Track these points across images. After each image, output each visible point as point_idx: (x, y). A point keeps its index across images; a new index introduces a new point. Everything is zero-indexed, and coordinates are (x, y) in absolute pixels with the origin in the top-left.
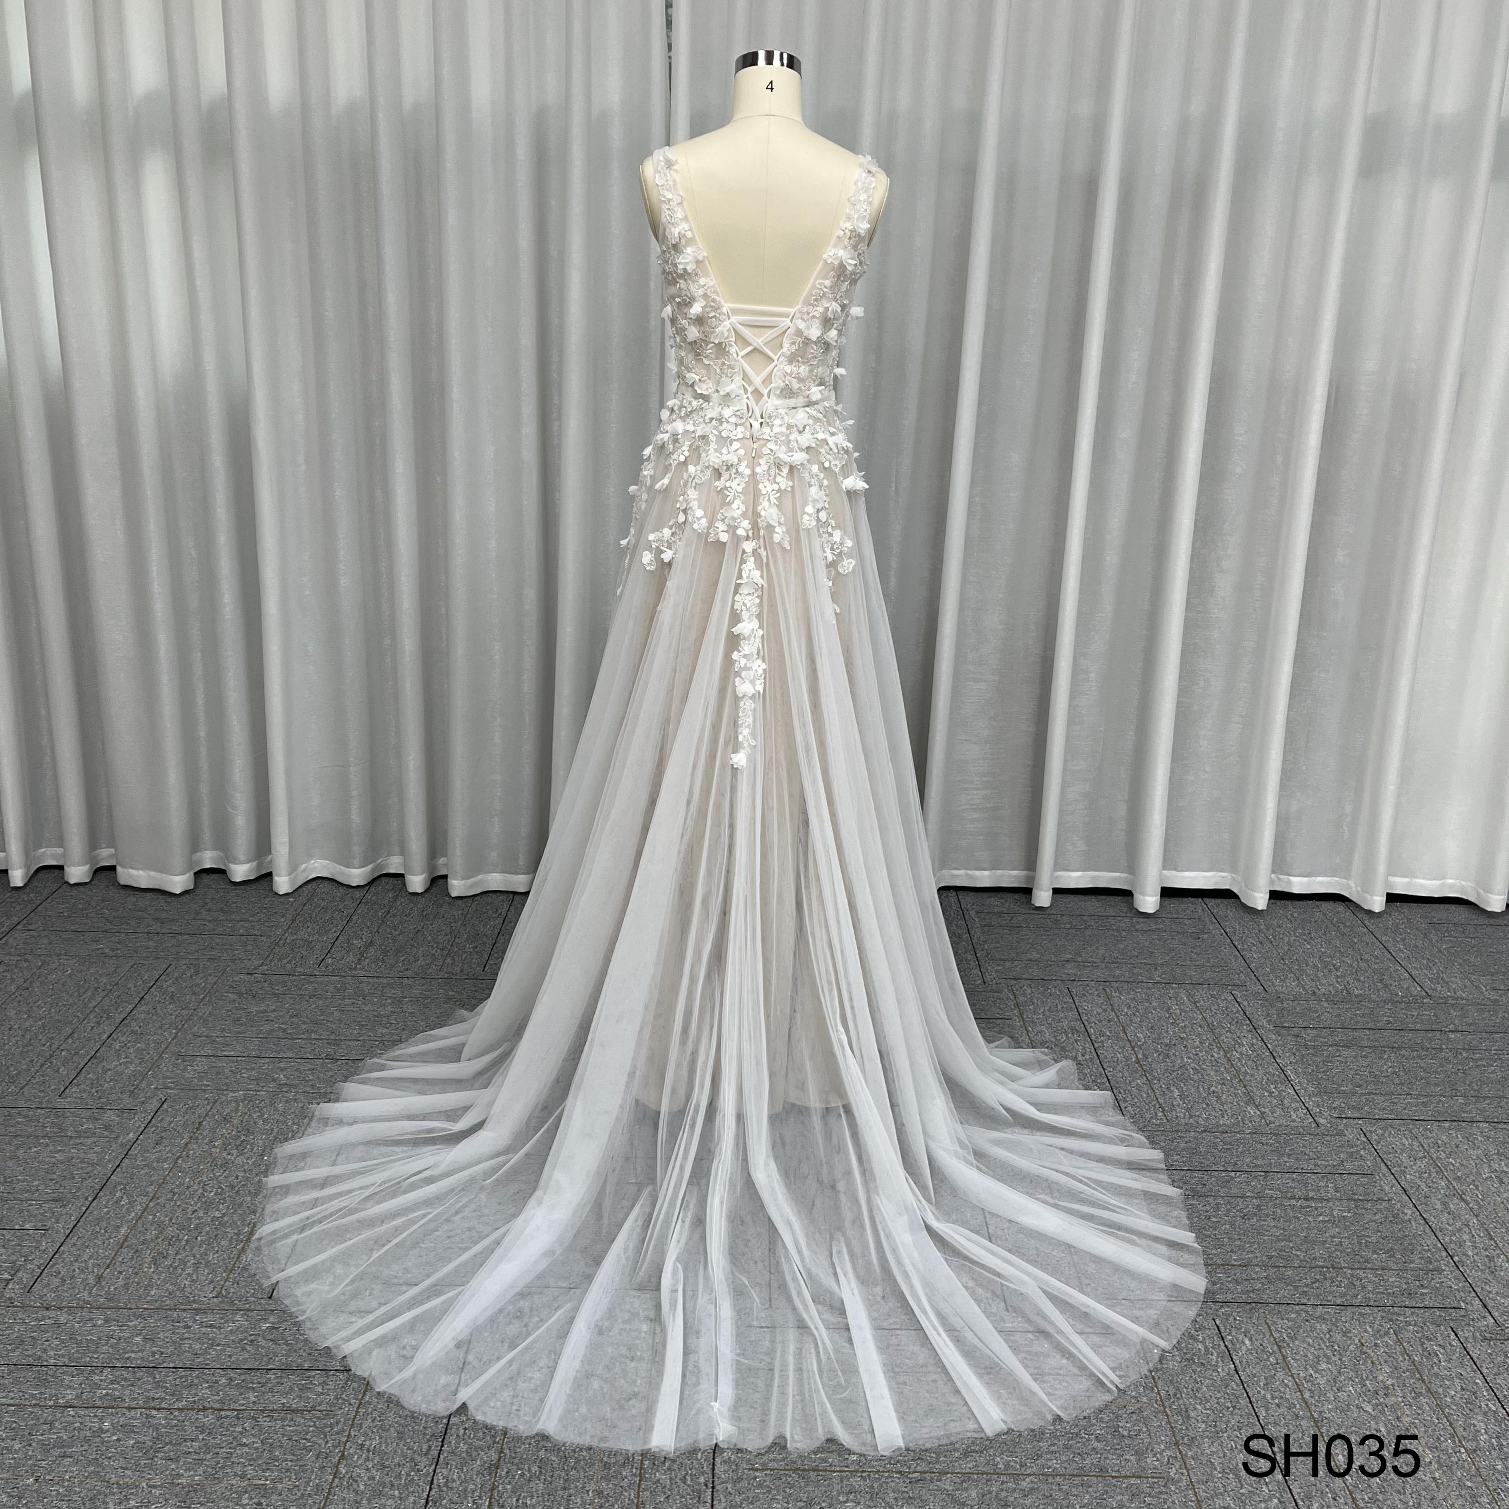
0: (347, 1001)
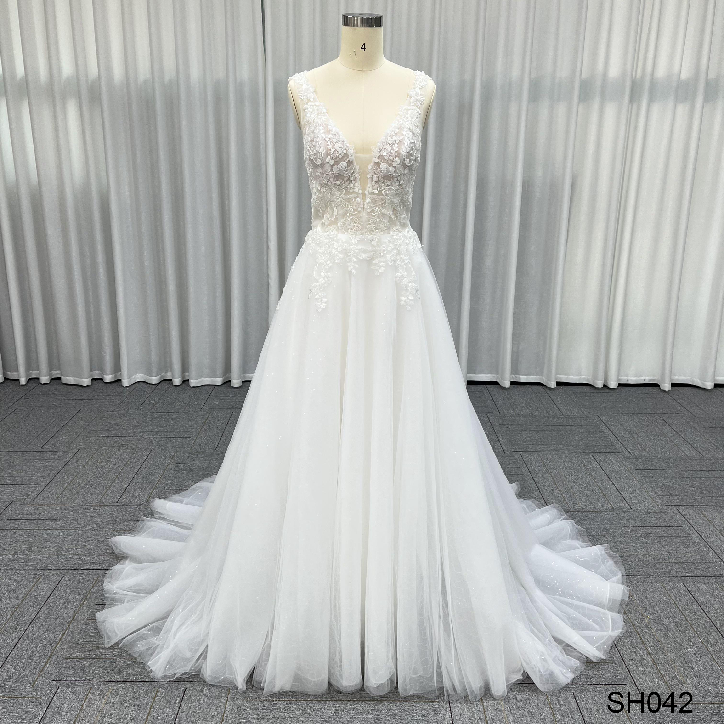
0: (148, 420)
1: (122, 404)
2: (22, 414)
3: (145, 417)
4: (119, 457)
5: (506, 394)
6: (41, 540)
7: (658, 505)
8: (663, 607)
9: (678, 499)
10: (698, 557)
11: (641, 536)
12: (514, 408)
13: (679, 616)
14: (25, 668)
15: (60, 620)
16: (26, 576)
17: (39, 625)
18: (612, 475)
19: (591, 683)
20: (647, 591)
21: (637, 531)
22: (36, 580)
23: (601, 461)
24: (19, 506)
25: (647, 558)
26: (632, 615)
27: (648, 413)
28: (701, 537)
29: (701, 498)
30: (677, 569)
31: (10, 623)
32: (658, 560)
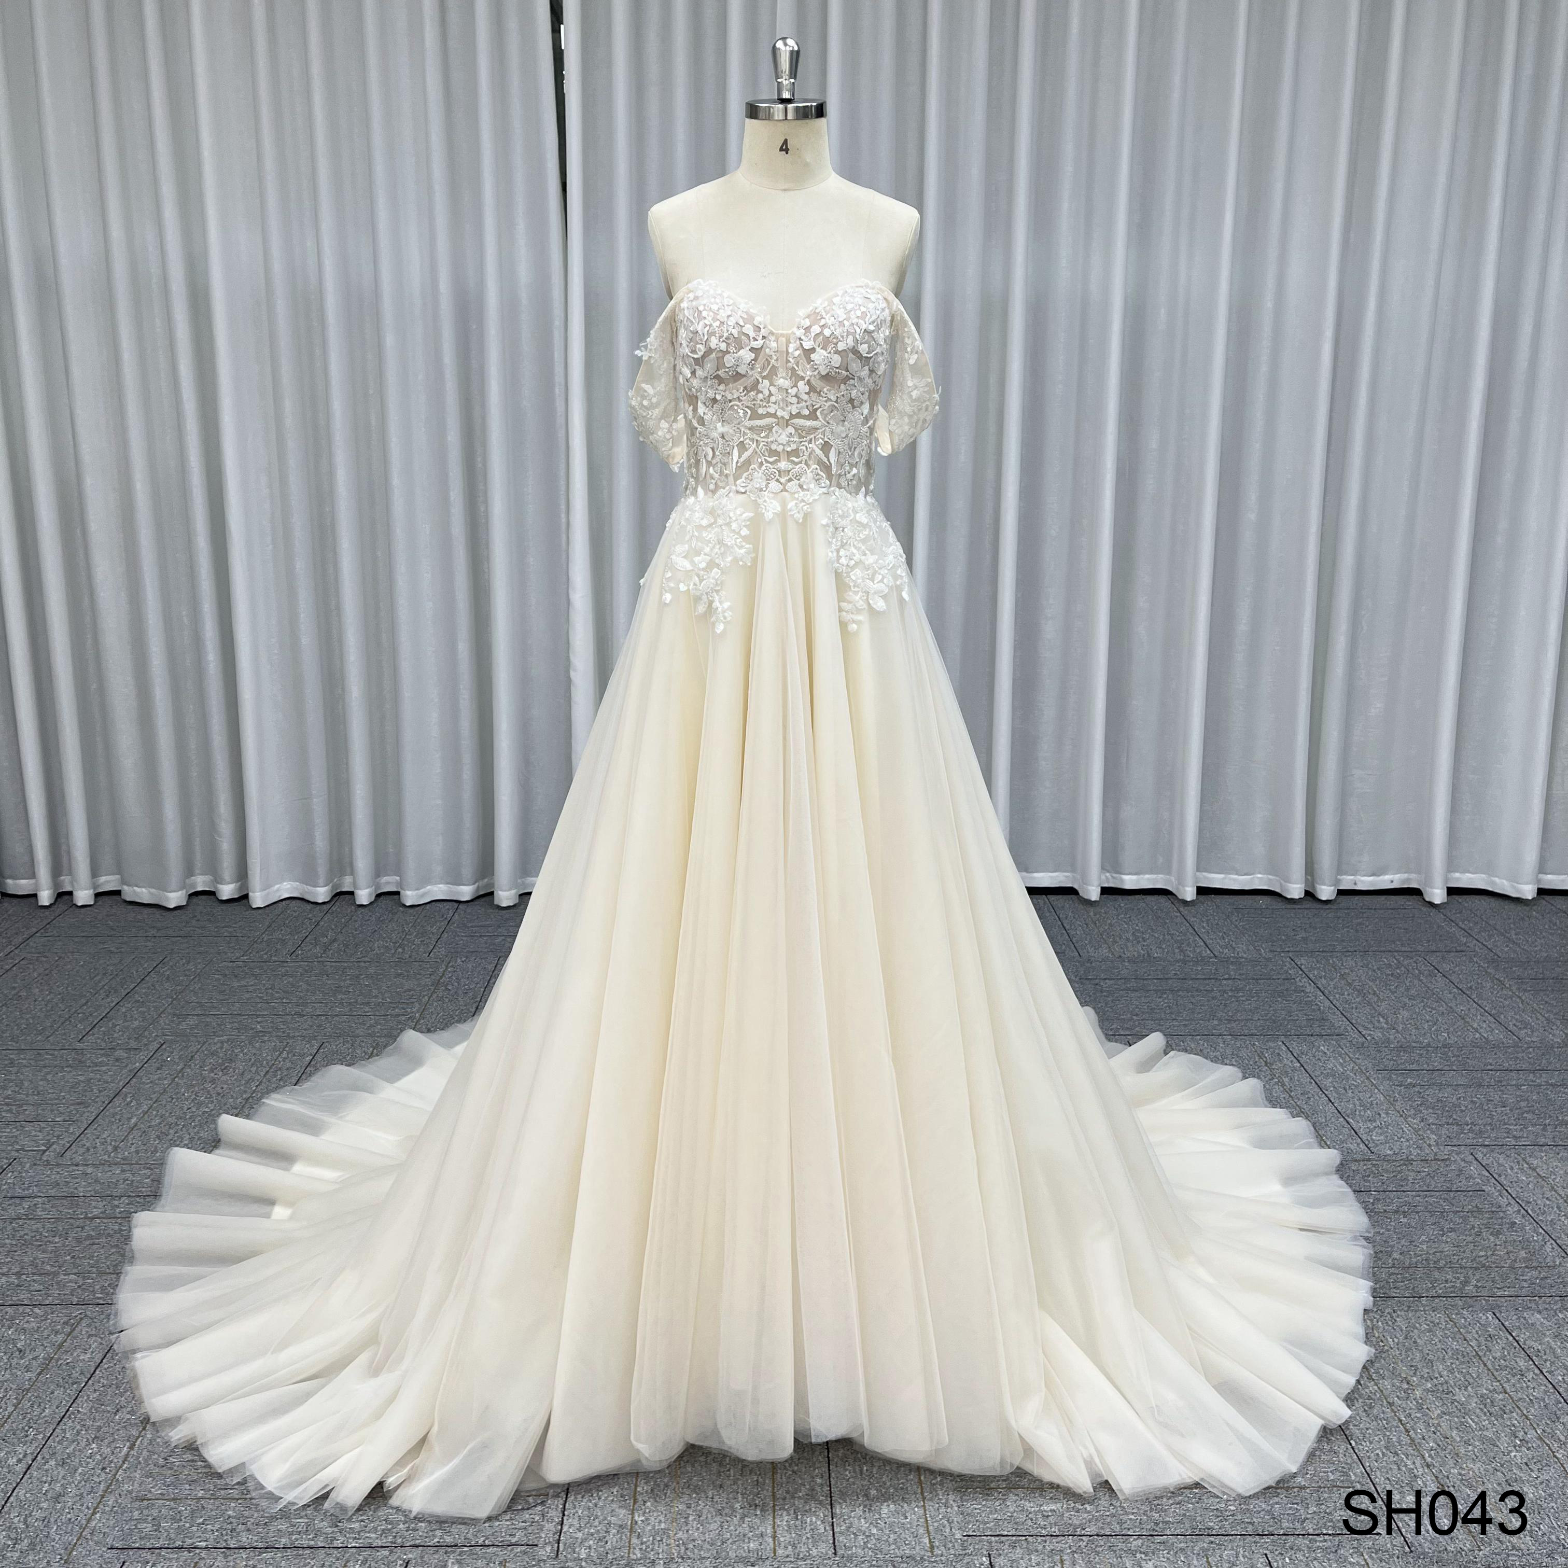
0: (314, 978)
1: (255, 945)
2: (35, 970)
3: (306, 971)
4: (251, 1059)
5: (1092, 914)
6: (79, 1241)
7: (1430, 1145)
8: (1452, 1363)
9: (1471, 1130)
10: (1523, 1254)
11: (1396, 1212)
12: (1110, 944)
13: (1487, 1384)
14: (48, 1522)
15: (123, 1415)
16: (46, 1319)
17: (78, 1427)
18: (1327, 1082)
19: (1304, 1532)
20: (1416, 1331)
21: (1387, 1201)
22: (68, 1329)
23: (1302, 1053)
24: (31, 1167)
25: (1411, 1258)
26: (1386, 1383)
27: (1396, 951)
28: (1527, 1211)
29: (1521, 1130)
30: (1478, 1281)
31: (14, 1422)
32: (1435, 1263)
